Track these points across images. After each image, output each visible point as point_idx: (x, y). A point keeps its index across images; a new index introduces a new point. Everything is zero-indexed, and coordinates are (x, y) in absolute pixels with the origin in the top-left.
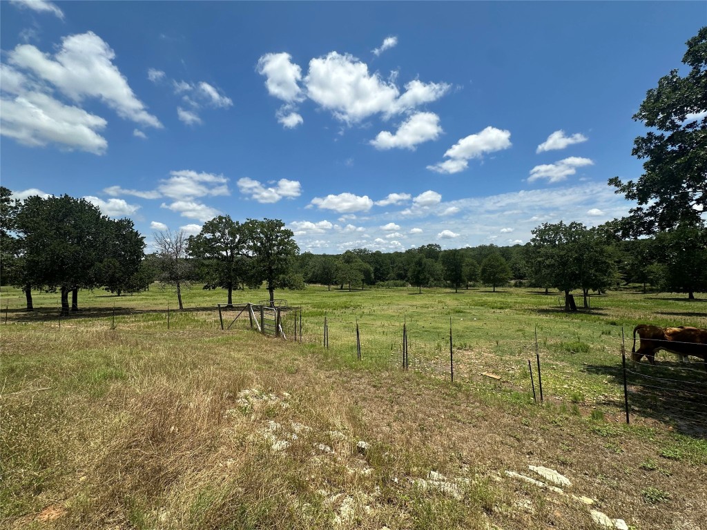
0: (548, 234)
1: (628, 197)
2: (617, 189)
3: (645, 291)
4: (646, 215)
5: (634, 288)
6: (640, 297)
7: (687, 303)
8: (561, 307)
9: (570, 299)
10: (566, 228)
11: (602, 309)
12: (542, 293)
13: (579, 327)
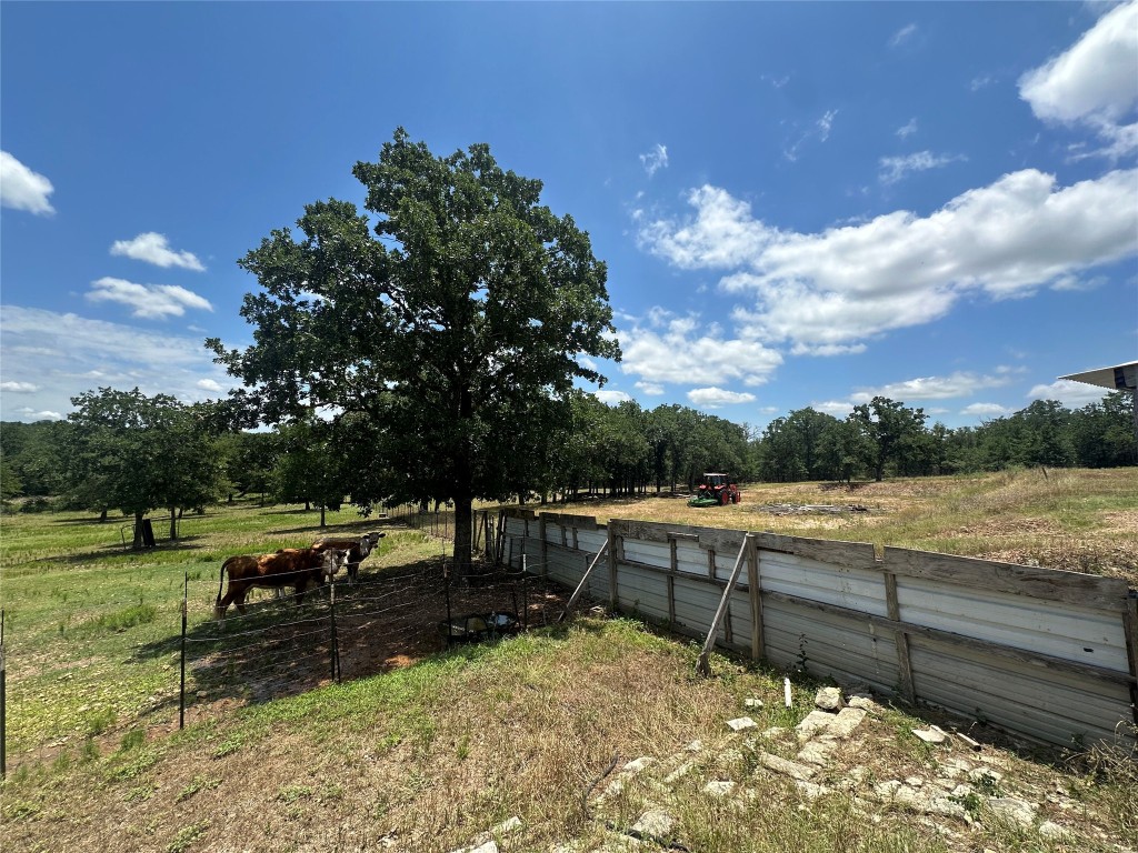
0: (111, 410)
1: (231, 371)
2: (216, 355)
3: (262, 504)
4: (249, 401)
5: (251, 500)
6: (256, 512)
7: (303, 516)
8: (124, 545)
9: (144, 529)
10: (145, 401)
11: (198, 538)
12: (92, 521)
13: (150, 578)
